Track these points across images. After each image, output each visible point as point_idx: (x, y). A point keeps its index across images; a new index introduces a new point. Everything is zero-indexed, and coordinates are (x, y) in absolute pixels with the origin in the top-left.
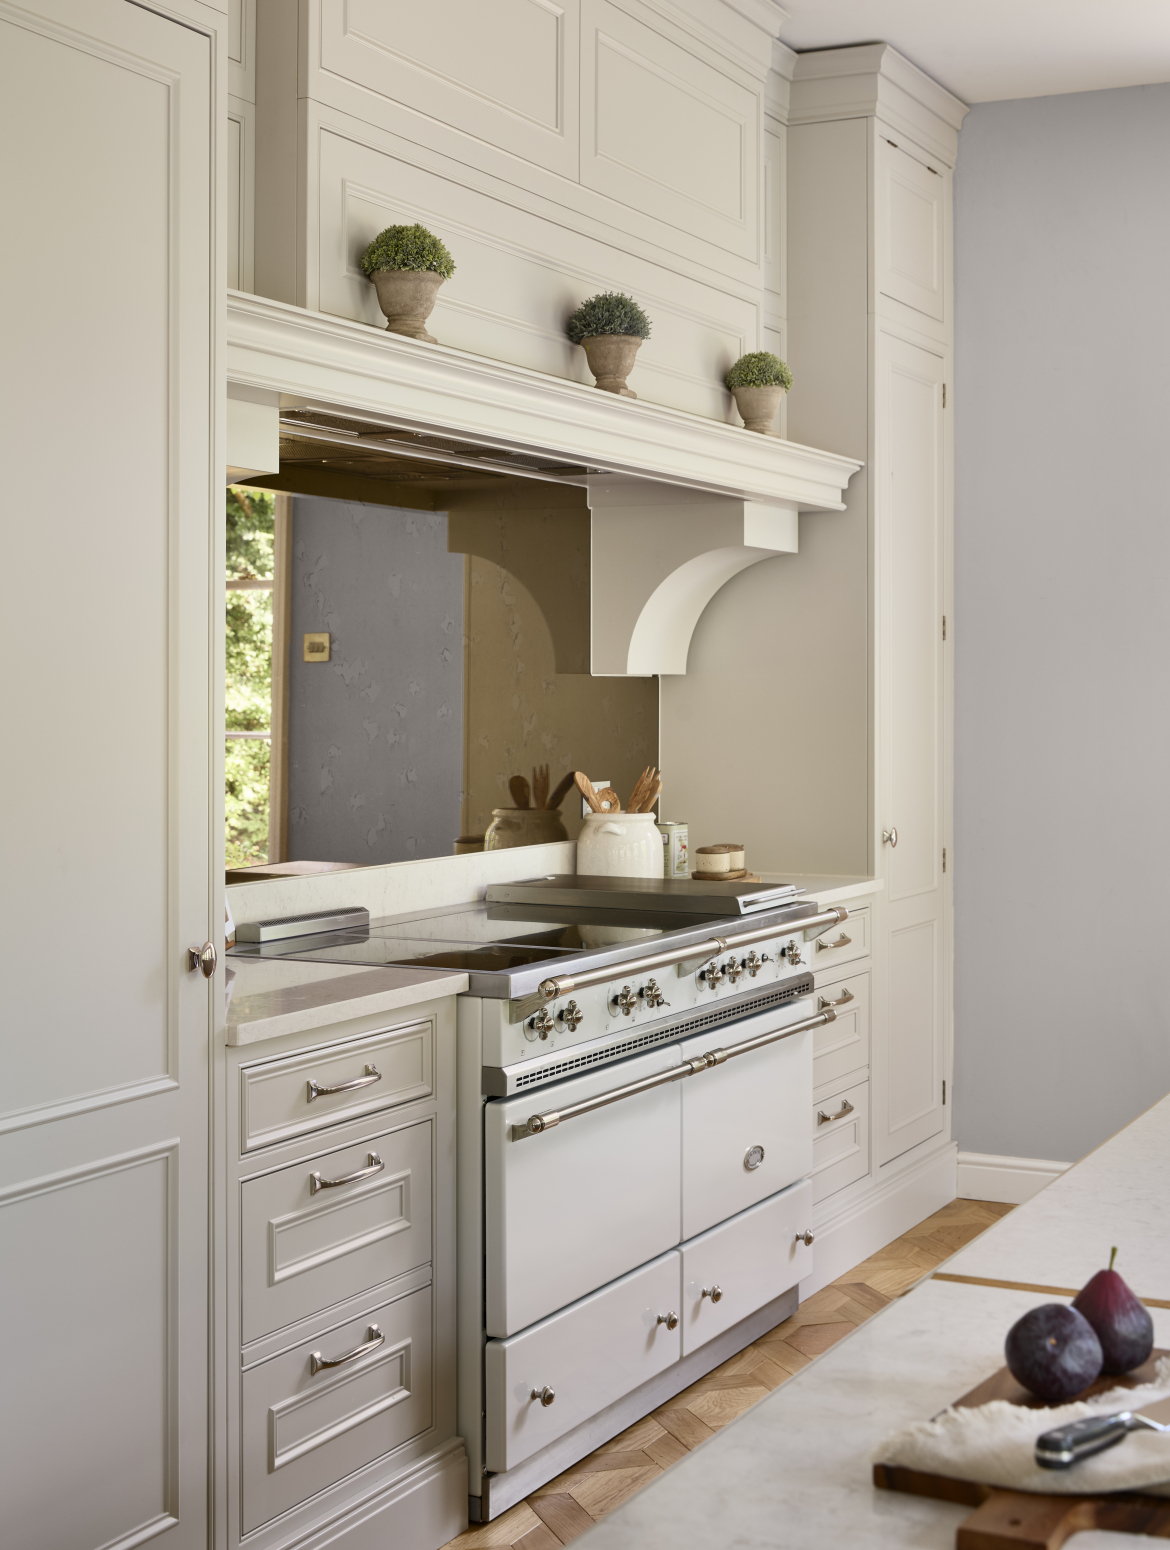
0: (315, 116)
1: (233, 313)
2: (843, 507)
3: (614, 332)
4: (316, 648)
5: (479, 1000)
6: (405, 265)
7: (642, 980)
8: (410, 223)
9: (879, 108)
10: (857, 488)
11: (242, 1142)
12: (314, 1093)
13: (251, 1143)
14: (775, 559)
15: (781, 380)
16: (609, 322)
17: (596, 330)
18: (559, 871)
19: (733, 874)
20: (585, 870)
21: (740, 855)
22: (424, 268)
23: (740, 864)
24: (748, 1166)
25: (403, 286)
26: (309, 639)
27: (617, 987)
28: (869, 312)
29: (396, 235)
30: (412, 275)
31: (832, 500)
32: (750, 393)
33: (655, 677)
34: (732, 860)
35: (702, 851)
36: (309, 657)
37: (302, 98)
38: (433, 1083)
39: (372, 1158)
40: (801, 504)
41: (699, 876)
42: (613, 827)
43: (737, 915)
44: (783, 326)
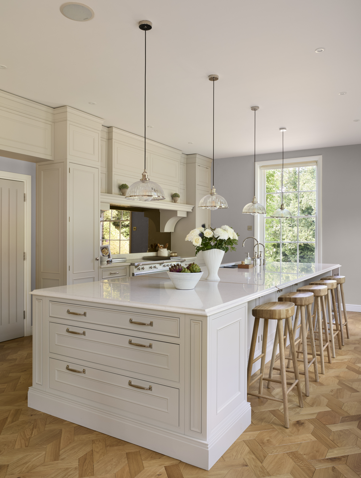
0: (113, 173)
1: (101, 195)
4: (135, 229)
5: (132, 266)
6: (124, 188)
7: (154, 265)
8: (124, 184)
9: (197, 162)
10: (193, 209)
11: (102, 277)
12: (111, 274)
13: (103, 278)
14: (183, 218)
15: (179, 196)
18: (155, 255)
19: (173, 255)
20: (158, 255)
22: (126, 188)
25: (124, 190)
26: (134, 228)
27: (150, 266)
28: (195, 187)
29: (123, 185)
31: (191, 211)
32: (175, 198)
33: (170, 232)
35: (171, 253)
36: (134, 230)
37: (112, 171)
38: (126, 274)
40: (186, 211)
41: (169, 256)
42: (161, 250)
43: (170, 259)
44: (185, 189)
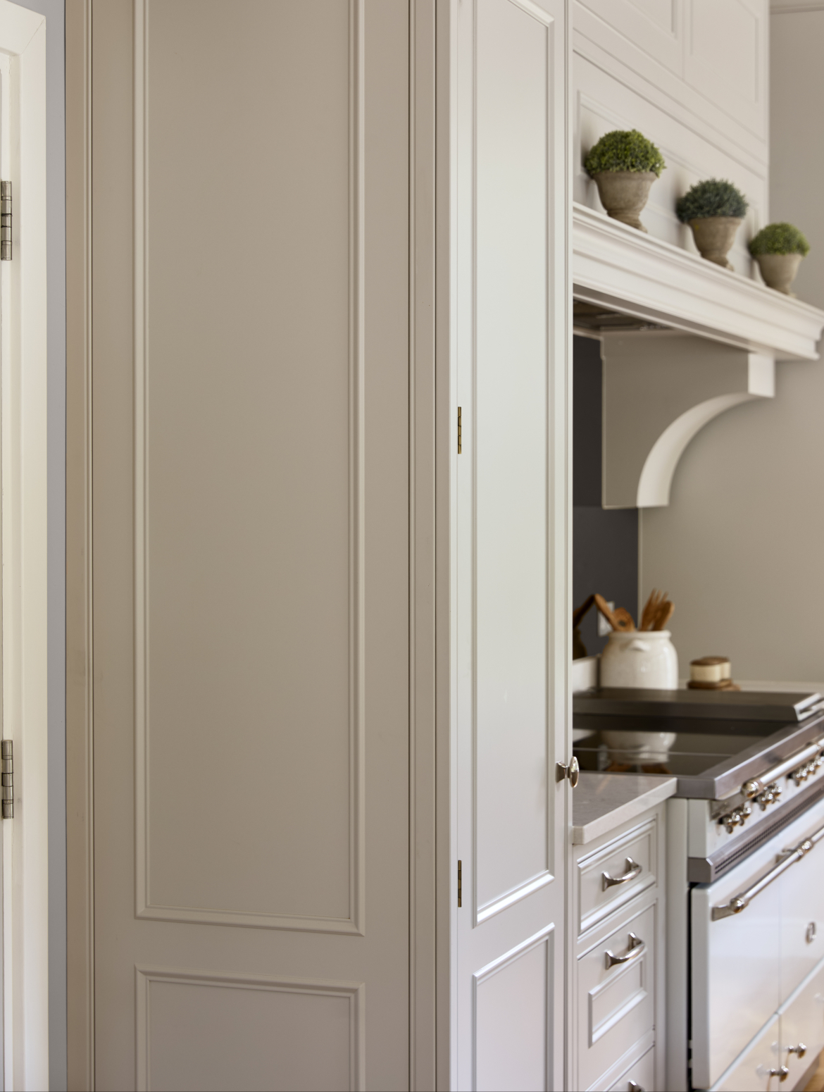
2: (815, 356)
3: (724, 214)
5: (685, 801)
6: (633, 166)
12: (606, 883)
13: (582, 926)
15: (802, 249)
16: (719, 206)
17: (708, 212)
19: (724, 684)
20: (611, 683)
21: (727, 666)
22: (648, 169)
23: (727, 675)
24: (808, 940)
25: (628, 185)
30: (637, 175)
31: (807, 350)
32: (775, 259)
34: (722, 672)
35: (696, 663)
39: (633, 939)
40: (777, 351)
41: (694, 685)
42: (639, 644)
43: (796, 722)
